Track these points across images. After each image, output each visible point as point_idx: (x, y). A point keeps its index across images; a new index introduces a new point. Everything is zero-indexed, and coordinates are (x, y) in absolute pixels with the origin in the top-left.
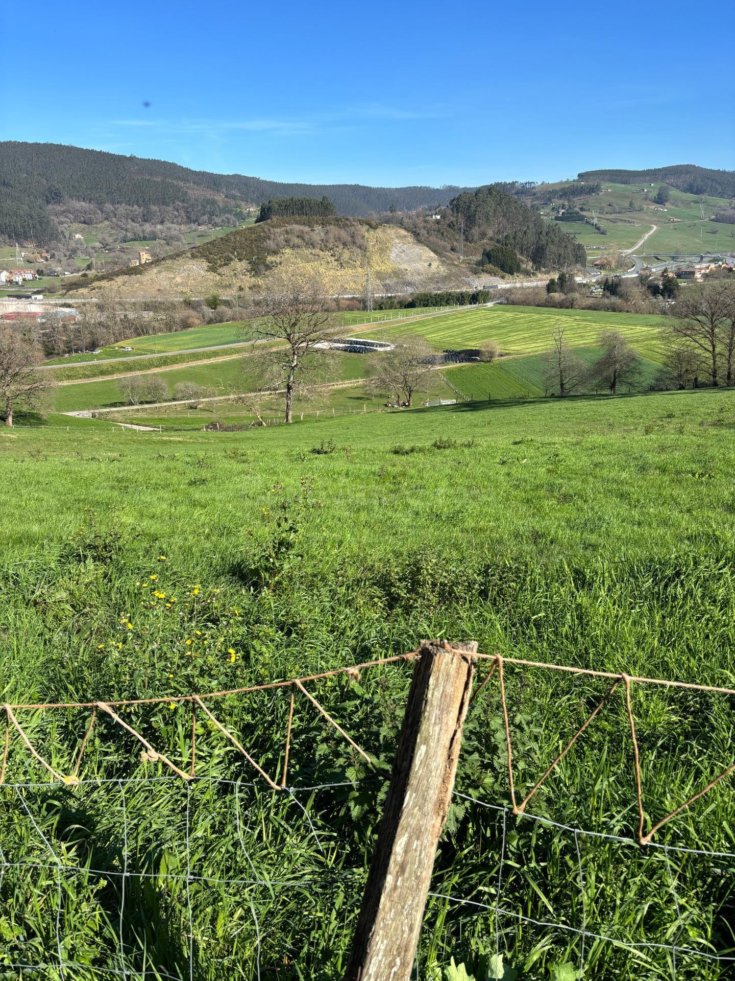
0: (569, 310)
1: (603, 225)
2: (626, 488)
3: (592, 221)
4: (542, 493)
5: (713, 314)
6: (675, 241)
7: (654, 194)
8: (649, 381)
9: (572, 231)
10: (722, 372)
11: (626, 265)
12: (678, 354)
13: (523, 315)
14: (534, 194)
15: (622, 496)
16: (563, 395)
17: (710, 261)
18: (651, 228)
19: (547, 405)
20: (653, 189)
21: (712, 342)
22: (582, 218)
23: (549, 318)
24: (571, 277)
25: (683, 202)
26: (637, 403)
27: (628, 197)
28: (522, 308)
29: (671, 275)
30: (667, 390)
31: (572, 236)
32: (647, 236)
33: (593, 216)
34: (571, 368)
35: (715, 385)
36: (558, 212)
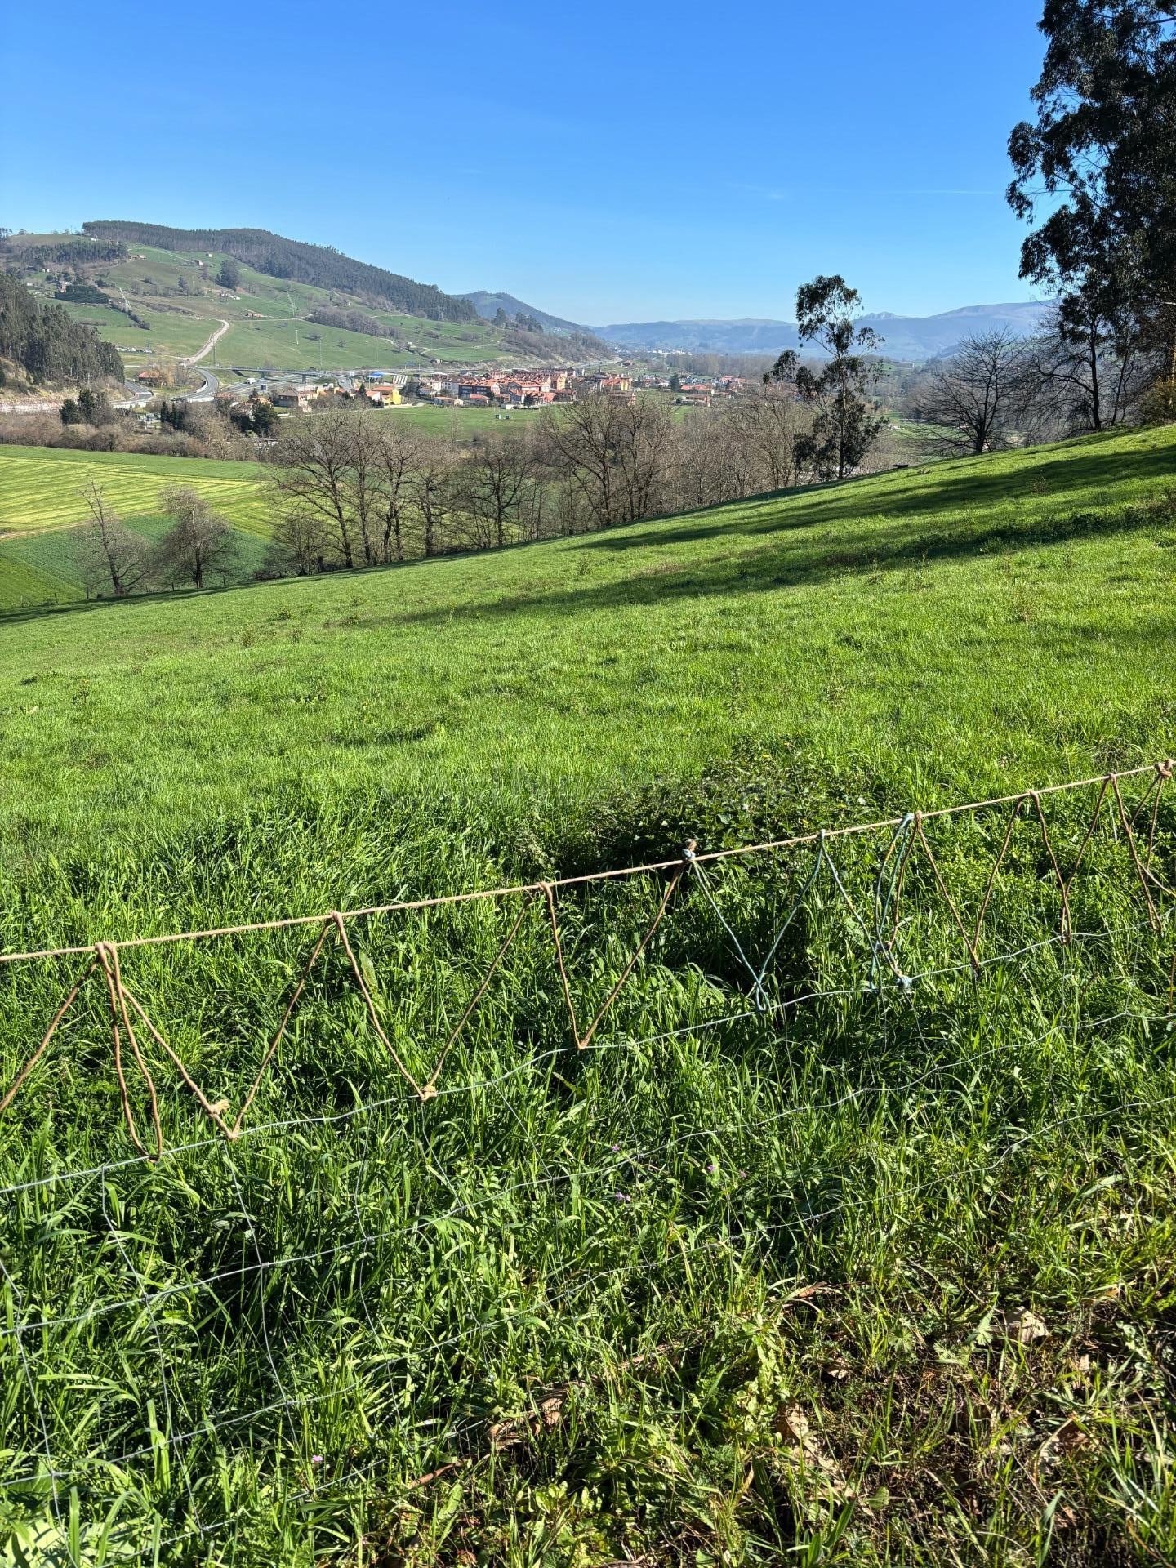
0: (108, 454)
1: (140, 312)
2: (195, 732)
3: (122, 306)
4: (57, 758)
5: (330, 462)
6: (262, 348)
7: (215, 270)
8: (254, 566)
9: (90, 320)
10: (358, 547)
11: (192, 382)
12: (291, 522)
13: (24, 461)
14: (9, 250)
15: (189, 744)
16: (121, 595)
17: (317, 382)
18: (221, 325)
19: (89, 614)
20: (213, 261)
21: (336, 503)
22: (103, 299)
23: (74, 468)
24: (102, 396)
25: (262, 287)
26: (236, 600)
27: (174, 271)
28: (20, 449)
29: (263, 401)
30: (282, 577)
31: (90, 328)
32: (216, 337)
33: (120, 294)
34: (126, 550)
35: (348, 567)
36: (59, 285)
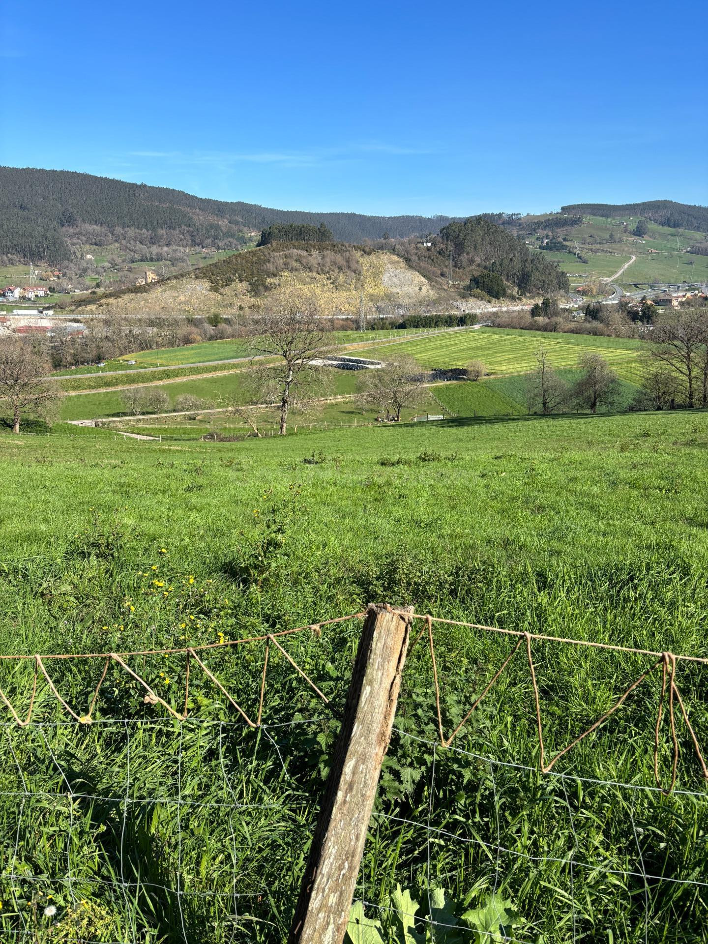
0: (553, 333)
1: (584, 254)
2: (596, 501)
3: (574, 251)
4: (518, 504)
5: (689, 340)
6: (654, 271)
7: (633, 227)
8: (628, 402)
9: (556, 260)
10: (698, 395)
11: (607, 292)
12: (656, 377)
13: (508, 337)
14: (520, 225)
15: (592, 508)
16: (546, 413)
17: (687, 290)
18: (630, 258)
19: (530, 423)
20: (632, 222)
21: (688, 366)
22: (565, 248)
23: (533, 341)
24: (555, 302)
25: (660, 234)
26: (616, 422)
27: (608, 229)
28: (507, 330)
29: (649, 302)
30: (645, 410)
31: (555, 264)
32: (626, 266)
33: (576, 246)
34: (554, 388)
35: (690, 407)
36: (543, 242)
